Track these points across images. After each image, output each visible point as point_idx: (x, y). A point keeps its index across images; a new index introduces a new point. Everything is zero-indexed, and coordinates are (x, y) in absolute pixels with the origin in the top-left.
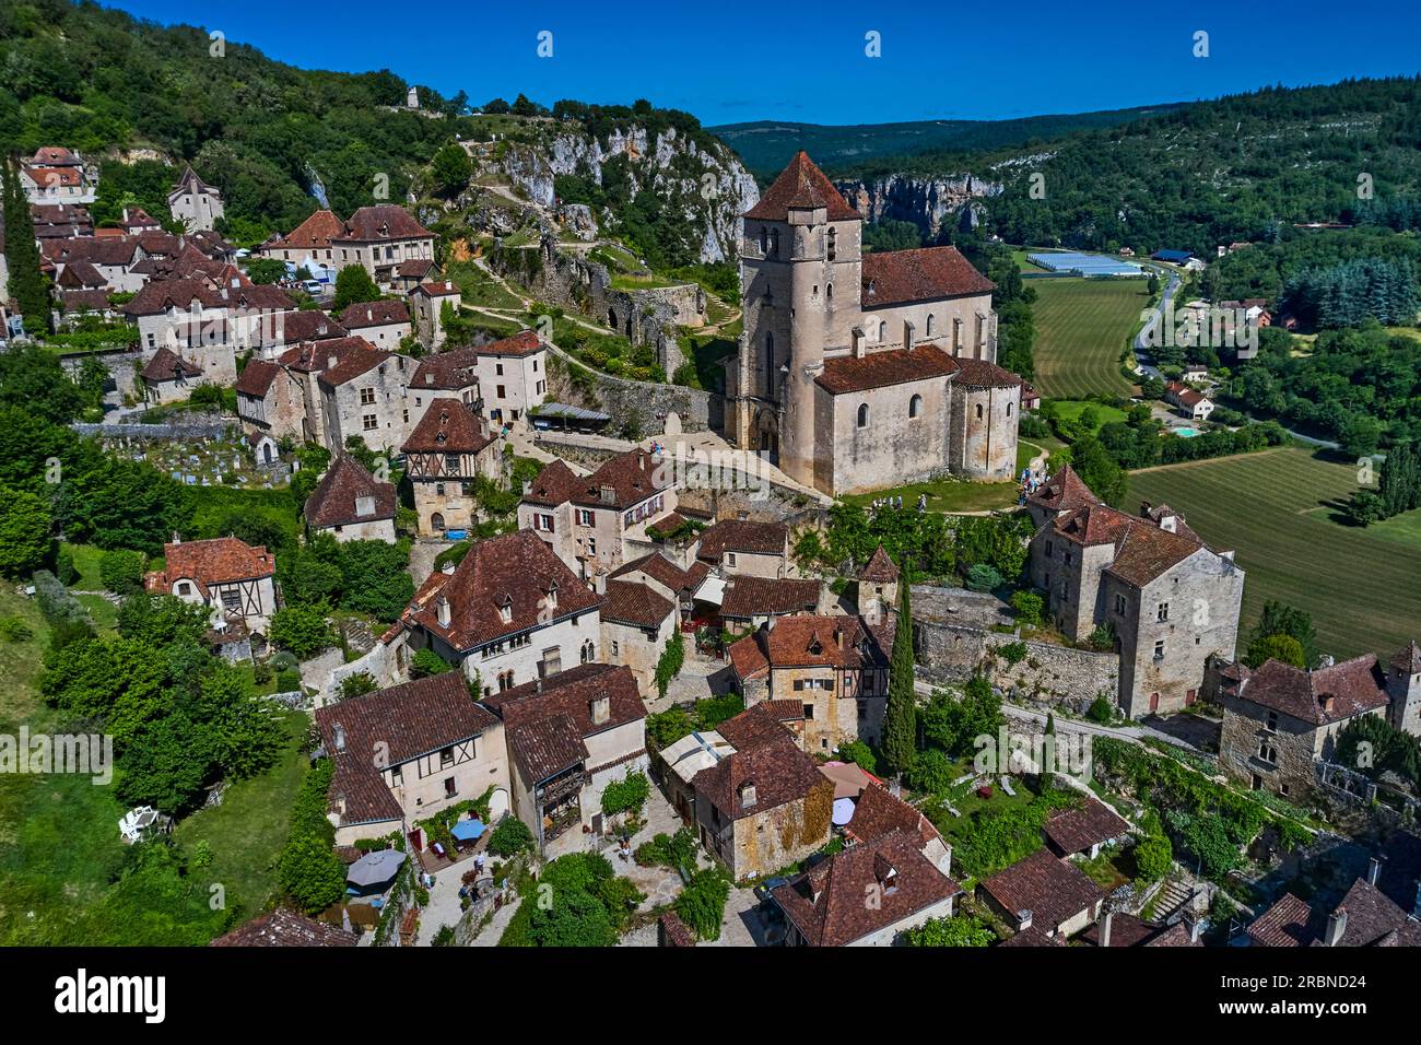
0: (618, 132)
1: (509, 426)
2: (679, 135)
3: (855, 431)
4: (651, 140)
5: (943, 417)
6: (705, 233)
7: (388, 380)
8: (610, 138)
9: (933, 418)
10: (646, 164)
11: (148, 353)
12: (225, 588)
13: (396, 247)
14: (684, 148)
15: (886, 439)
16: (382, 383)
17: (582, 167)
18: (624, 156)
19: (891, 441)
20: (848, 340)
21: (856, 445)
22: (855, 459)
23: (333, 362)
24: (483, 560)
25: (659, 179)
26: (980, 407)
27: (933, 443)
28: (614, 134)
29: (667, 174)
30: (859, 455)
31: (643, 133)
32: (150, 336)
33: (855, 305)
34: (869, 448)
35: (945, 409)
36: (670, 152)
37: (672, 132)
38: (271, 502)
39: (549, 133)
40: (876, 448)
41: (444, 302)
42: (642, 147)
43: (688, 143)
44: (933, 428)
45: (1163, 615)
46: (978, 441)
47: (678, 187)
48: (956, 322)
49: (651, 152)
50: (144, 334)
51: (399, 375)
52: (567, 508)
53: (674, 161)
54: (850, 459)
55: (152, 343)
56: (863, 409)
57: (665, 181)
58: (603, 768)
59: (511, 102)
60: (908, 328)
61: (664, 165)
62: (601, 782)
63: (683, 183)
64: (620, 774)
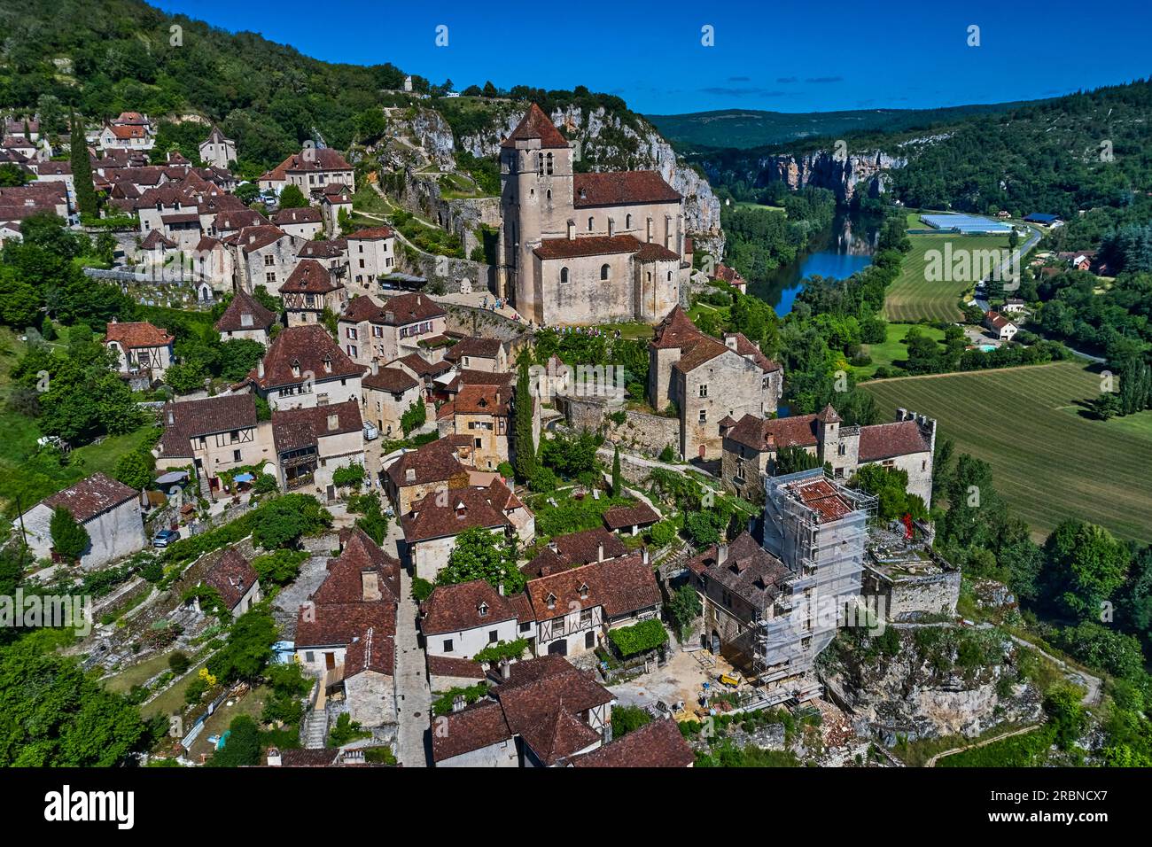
0: (559, 110)
1: (367, 286)
2: (607, 113)
3: (558, 285)
4: (585, 116)
5: (628, 281)
7: (283, 251)
8: (553, 114)
9: (620, 281)
10: (580, 134)
11: (145, 233)
12: (140, 350)
13: (327, 176)
14: (611, 123)
15: (583, 292)
16: (279, 252)
18: (564, 128)
19: (587, 294)
20: (565, 228)
21: (560, 295)
22: (559, 304)
23: (252, 239)
24: (285, 339)
25: (590, 146)
26: (649, 273)
27: (621, 299)
28: (556, 111)
29: (596, 142)
30: (563, 302)
31: (579, 111)
32: (147, 222)
33: (569, 205)
34: (570, 297)
35: (629, 276)
36: (600, 125)
37: (602, 111)
38: (198, 320)
39: (506, 110)
40: (575, 297)
41: (341, 208)
42: (577, 121)
43: (614, 119)
44: (620, 288)
45: (703, 393)
46: (648, 297)
47: (604, 152)
48: (648, 220)
49: (584, 125)
50: (142, 221)
51: (291, 248)
52: (366, 326)
53: (602, 132)
54: (555, 304)
55: (147, 227)
56: (564, 272)
57: (594, 147)
58: (333, 457)
59: (482, 87)
60: (610, 222)
61: (594, 135)
62: (333, 465)
63: (609, 149)
64: (345, 463)
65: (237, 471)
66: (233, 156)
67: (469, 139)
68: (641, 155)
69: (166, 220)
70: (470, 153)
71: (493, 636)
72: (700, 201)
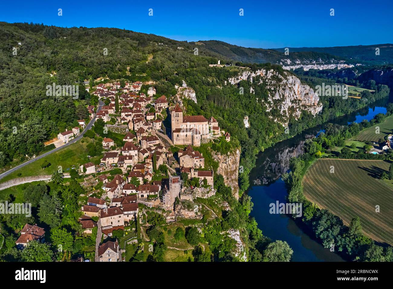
0: (259, 70)
1: (155, 131)
2: (274, 70)
4: (267, 72)
5: (191, 137)
6: (276, 93)
8: (257, 71)
9: (189, 137)
10: (265, 77)
14: (275, 74)
17: (249, 78)
18: (260, 75)
19: (183, 139)
20: (181, 126)
21: (177, 139)
22: (177, 141)
25: (267, 80)
28: (258, 70)
29: (269, 79)
31: (265, 70)
32: (122, 115)
33: (182, 122)
36: (271, 74)
37: (272, 70)
39: (242, 71)
40: (180, 140)
42: (264, 73)
43: (276, 72)
44: (189, 139)
47: (271, 82)
49: (266, 74)
53: (271, 77)
56: (178, 136)
57: (268, 81)
58: (127, 163)
61: (269, 77)
62: (127, 165)
63: (273, 81)
64: (129, 165)
65: (114, 164)
66: (155, 93)
67: (231, 79)
68: (283, 83)
69: (126, 115)
70: (230, 83)
71: (132, 192)
72: (309, 94)
